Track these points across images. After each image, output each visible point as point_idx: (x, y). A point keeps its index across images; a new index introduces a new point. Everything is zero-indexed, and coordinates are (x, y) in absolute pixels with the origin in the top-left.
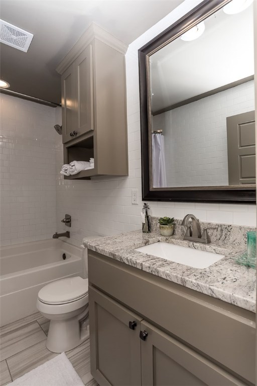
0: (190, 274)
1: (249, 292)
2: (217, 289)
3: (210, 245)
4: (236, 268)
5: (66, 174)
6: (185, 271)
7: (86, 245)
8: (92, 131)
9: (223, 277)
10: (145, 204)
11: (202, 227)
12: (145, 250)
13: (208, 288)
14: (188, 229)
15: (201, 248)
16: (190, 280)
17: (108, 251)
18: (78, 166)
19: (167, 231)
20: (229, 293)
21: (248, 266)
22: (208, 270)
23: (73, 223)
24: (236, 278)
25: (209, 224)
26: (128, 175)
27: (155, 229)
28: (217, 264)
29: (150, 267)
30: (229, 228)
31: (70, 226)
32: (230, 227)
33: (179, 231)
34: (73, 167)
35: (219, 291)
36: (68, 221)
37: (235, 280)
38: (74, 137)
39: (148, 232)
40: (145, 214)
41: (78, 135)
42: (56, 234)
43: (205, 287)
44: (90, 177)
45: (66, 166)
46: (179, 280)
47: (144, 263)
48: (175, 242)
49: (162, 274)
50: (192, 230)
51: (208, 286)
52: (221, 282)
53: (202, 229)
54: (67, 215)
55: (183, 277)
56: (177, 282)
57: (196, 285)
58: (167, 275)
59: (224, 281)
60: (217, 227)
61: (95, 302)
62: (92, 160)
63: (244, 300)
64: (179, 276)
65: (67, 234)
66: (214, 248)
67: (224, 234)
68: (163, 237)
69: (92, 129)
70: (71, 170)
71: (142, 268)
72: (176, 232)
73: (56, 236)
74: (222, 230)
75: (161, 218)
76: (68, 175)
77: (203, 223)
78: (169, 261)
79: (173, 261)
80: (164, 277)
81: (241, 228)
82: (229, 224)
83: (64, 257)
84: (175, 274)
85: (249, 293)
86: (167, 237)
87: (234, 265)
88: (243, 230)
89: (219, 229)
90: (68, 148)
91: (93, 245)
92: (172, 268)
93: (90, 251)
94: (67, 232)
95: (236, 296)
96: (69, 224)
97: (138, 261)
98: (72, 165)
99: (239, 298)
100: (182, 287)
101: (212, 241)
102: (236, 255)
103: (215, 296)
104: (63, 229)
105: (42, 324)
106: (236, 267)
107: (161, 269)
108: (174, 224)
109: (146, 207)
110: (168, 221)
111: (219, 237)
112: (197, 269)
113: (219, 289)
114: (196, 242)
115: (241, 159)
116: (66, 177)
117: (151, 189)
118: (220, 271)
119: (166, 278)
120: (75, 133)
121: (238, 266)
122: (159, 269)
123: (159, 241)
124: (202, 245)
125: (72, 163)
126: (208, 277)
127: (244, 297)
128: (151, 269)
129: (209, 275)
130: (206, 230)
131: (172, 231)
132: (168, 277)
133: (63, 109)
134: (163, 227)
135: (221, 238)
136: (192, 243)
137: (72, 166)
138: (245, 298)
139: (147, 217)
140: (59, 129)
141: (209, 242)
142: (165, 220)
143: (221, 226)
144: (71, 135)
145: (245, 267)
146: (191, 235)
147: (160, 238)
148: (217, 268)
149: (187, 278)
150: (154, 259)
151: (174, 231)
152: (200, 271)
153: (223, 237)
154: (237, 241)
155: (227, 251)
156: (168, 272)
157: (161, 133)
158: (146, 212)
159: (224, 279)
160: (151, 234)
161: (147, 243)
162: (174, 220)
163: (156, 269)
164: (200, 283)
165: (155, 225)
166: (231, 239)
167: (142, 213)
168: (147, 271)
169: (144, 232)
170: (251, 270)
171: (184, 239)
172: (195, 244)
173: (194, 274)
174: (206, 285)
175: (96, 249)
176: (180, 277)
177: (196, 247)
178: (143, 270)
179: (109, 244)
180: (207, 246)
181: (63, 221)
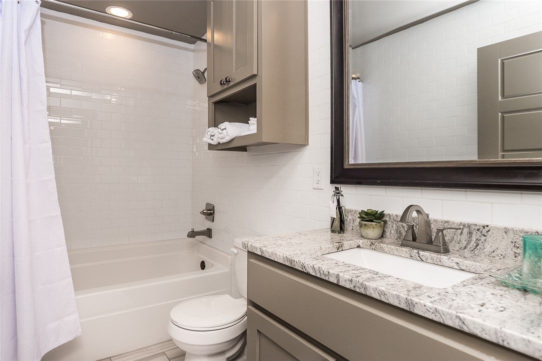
0: (421, 294)
1: (531, 328)
2: (471, 318)
3: (449, 256)
4: (502, 292)
5: (212, 142)
6: (411, 289)
7: (245, 246)
8: (254, 76)
9: (481, 302)
10: (337, 189)
11: (434, 228)
12: (340, 257)
13: (454, 317)
14: (408, 229)
15: (432, 259)
16: (422, 302)
17: (281, 255)
18: (231, 130)
19: (373, 231)
20: (494, 326)
21: (525, 291)
22: (450, 290)
23: (216, 216)
24: (504, 306)
25: (447, 222)
26: (308, 144)
27: (351, 228)
28: (465, 283)
29: (351, 281)
30: (484, 230)
31: (213, 221)
32: (487, 229)
33: (393, 232)
34: (224, 131)
35: (474, 323)
36: (210, 213)
37: (502, 309)
38: (226, 87)
39: (339, 233)
40: (336, 203)
41: (231, 84)
42: (193, 231)
43: (448, 314)
44: (246, 146)
45: (213, 130)
46: (403, 301)
47: (341, 274)
48: (386, 249)
49: (372, 291)
50: (416, 232)
51: (454, 312)
52: (477, 310)
53: (434, 230)
54: (208, 204)
55: (409, 298)
56: (398, 306)
57: (432, 311)
58: (382, 293)
59: (482, 308)
60: (462, 227)
61: (258, 330)
62: (253, 120)
63: (524, 340)
64: (402, 295)
65: (208, 233)
66: (457, 260)
67: (474, 239)
68: (365, 241)
69: (255, 73)
70: (220, 136)
71: (338, 281)
72: (388, 234)
73: (193, 234)
74: (470, 233)
75: (362, 211)
76: (215, 144)
77: (435, 221)
78: (382, 274)
79: (389, 274)
80: (376, 296)
81: (506, 231)
82: (485, 223)
83: (203, 266)
84: (395, 293)
85: (532, 330)
86: (373, 241)
87: (498, 288)
88: (511, 234)
89: (466, 231)
90: (216, 103)
91: (258, 245)
92: (388, 283)
93: (251, 254)
94: (208, 229)
95: (508, 331)
96: (211, 217)
97: (331, 271)
98: (222, 128)
99: (512, 336)
100: (408, 314)
101: (451, 249)
102: (497, 272)
103: (466, 329)
104: (203, 224)
105: (172, 358)
106: (501, 290)
107: (371, 285)
108: (385, 222)
109: (338, 193)
110: (374, 215)
111: (465, 243)
112: (432, 288)
113: (475, 319)
114: (424, 250)
115: (503, 118)
116: (211, 147)
117: (346, 167)
118: (474, 294)
119: (378, 298)
120: (228, 81)
121: (505, 289)
122: (367, 284)
123: (359, 247)
124: (434, 255)
125: (222, 126)
126: (453, 300)
127: (522, 334)
128: (354, 284)
129: (454, 298)
130: (442, 231)
131: (382, 231)
132: (382, 297)
133: (209, 45)
134: (365, 225)
135: (469, 247)
136: (417, 251)
137: (222, 130)
138: (524, 336)
139: (339, 208)
140: (199, 76)
141: (446, 251)
142: (370, 214)
143: (469, 226)
144: (221, 84)
145: (518, 292)
146: (414, 239)
147: (361, 242)
148: (467, 289)
149: (416, 300)
150: (357, 270)
151: (384, 232)
152: (438, 291)
153: (473, 244)
154: (499, 252)
155: (481, 265)
156: (383, 289)
157: (359, 78)
158: (338, 201)
159: (482, 306)
160: (345, 235)
161: (340, 248)
162: (384, 215)
163: (362, 284)
164: (439, 308)
165: (353, 221)
166: (488, 248)
167: (331, 202)
168: (348, 286)
169: (333, 231)
170: (530, 296)
171: (402, 245)
172: (421, 253)
173: (427, 294)
174: (450, 311)
175: (262, 252)
176: (405, 297)
177: (424, 259)
178: (341, 284)
179: (281, 246)
180: (444, 258)
181: (203, 213)
